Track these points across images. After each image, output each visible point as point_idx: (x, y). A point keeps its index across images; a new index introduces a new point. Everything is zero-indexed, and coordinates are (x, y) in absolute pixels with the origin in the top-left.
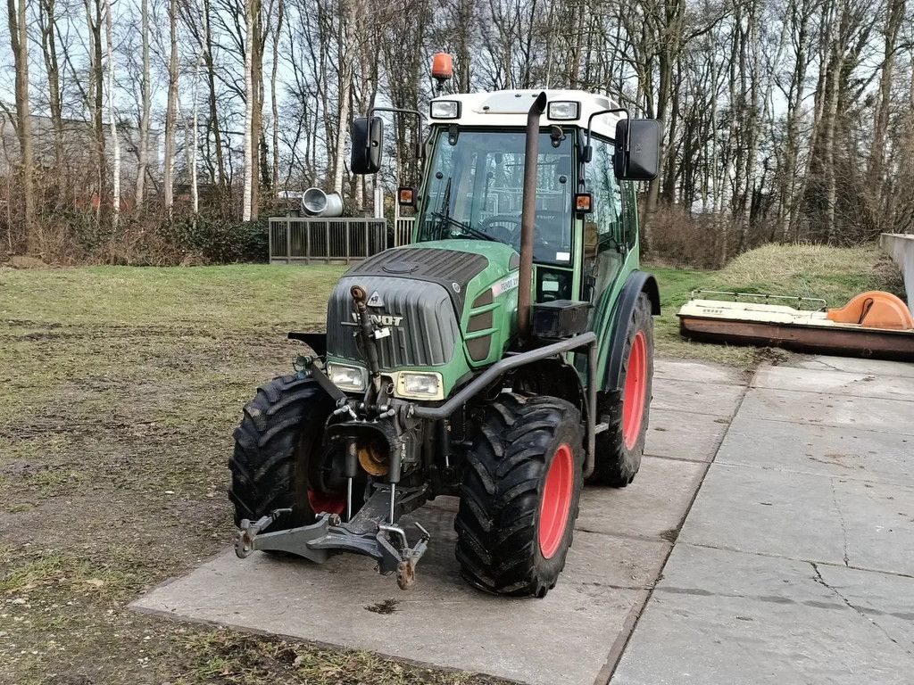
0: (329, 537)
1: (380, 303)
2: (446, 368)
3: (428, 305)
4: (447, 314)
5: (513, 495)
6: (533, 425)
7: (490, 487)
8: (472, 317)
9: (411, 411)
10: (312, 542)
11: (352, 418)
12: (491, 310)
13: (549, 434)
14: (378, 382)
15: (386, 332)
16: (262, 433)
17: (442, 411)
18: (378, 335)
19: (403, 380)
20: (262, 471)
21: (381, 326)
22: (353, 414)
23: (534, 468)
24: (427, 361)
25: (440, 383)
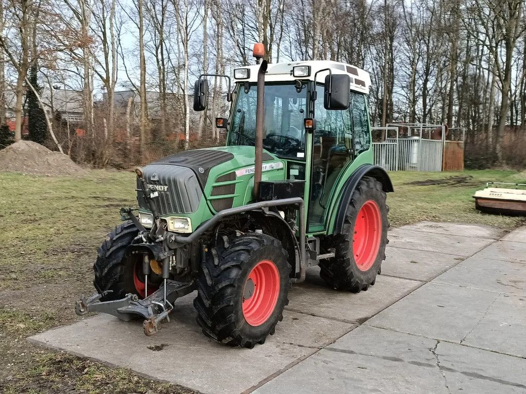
0: (130, 307)
1: (156, 179)
2: (193, 215)
3: (181, 180)
4: (194, 184)
5: (220, 287)
6: (238, 248)
7: (209, 282)
8: (214, 187)
9: (173, 238)
10: (119, 309)
11: (143, 241)
12: (235, 184)
13: (247, 253)
14: (158, 222)
15: (156, 194)
16: (109, 250)
17: (188, 239)
18: (152, 196)
19: (172, 221)
20: (106, 270)
21: (153, 191)
22: (144, 240)
23: (234, 273)
24: (182, 211)
25: (190, 223)
